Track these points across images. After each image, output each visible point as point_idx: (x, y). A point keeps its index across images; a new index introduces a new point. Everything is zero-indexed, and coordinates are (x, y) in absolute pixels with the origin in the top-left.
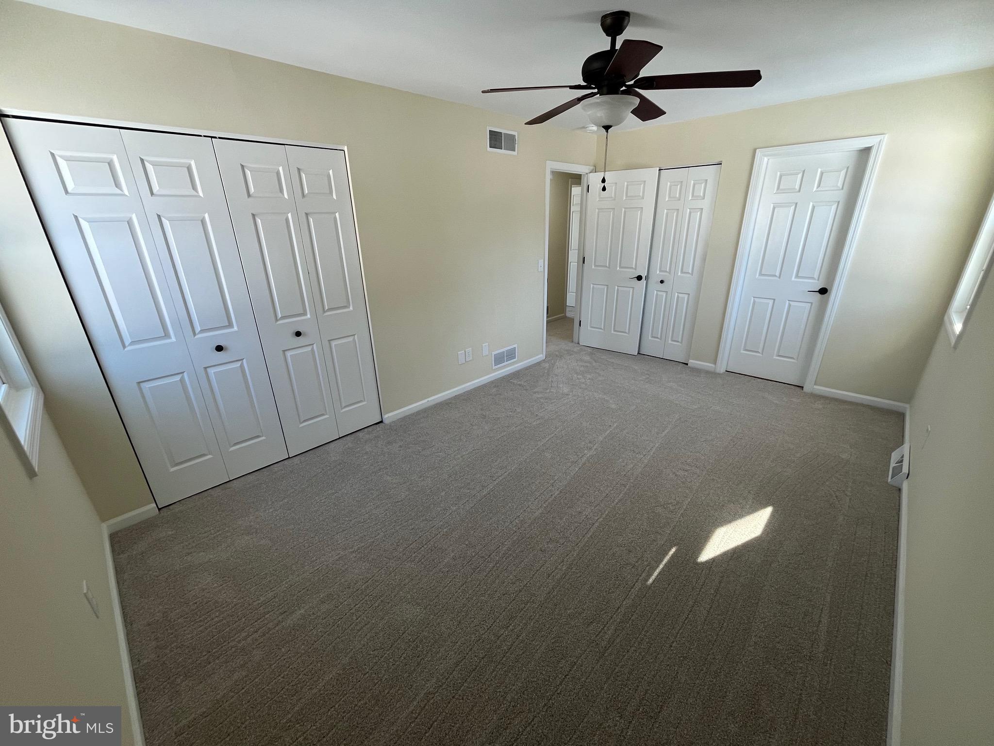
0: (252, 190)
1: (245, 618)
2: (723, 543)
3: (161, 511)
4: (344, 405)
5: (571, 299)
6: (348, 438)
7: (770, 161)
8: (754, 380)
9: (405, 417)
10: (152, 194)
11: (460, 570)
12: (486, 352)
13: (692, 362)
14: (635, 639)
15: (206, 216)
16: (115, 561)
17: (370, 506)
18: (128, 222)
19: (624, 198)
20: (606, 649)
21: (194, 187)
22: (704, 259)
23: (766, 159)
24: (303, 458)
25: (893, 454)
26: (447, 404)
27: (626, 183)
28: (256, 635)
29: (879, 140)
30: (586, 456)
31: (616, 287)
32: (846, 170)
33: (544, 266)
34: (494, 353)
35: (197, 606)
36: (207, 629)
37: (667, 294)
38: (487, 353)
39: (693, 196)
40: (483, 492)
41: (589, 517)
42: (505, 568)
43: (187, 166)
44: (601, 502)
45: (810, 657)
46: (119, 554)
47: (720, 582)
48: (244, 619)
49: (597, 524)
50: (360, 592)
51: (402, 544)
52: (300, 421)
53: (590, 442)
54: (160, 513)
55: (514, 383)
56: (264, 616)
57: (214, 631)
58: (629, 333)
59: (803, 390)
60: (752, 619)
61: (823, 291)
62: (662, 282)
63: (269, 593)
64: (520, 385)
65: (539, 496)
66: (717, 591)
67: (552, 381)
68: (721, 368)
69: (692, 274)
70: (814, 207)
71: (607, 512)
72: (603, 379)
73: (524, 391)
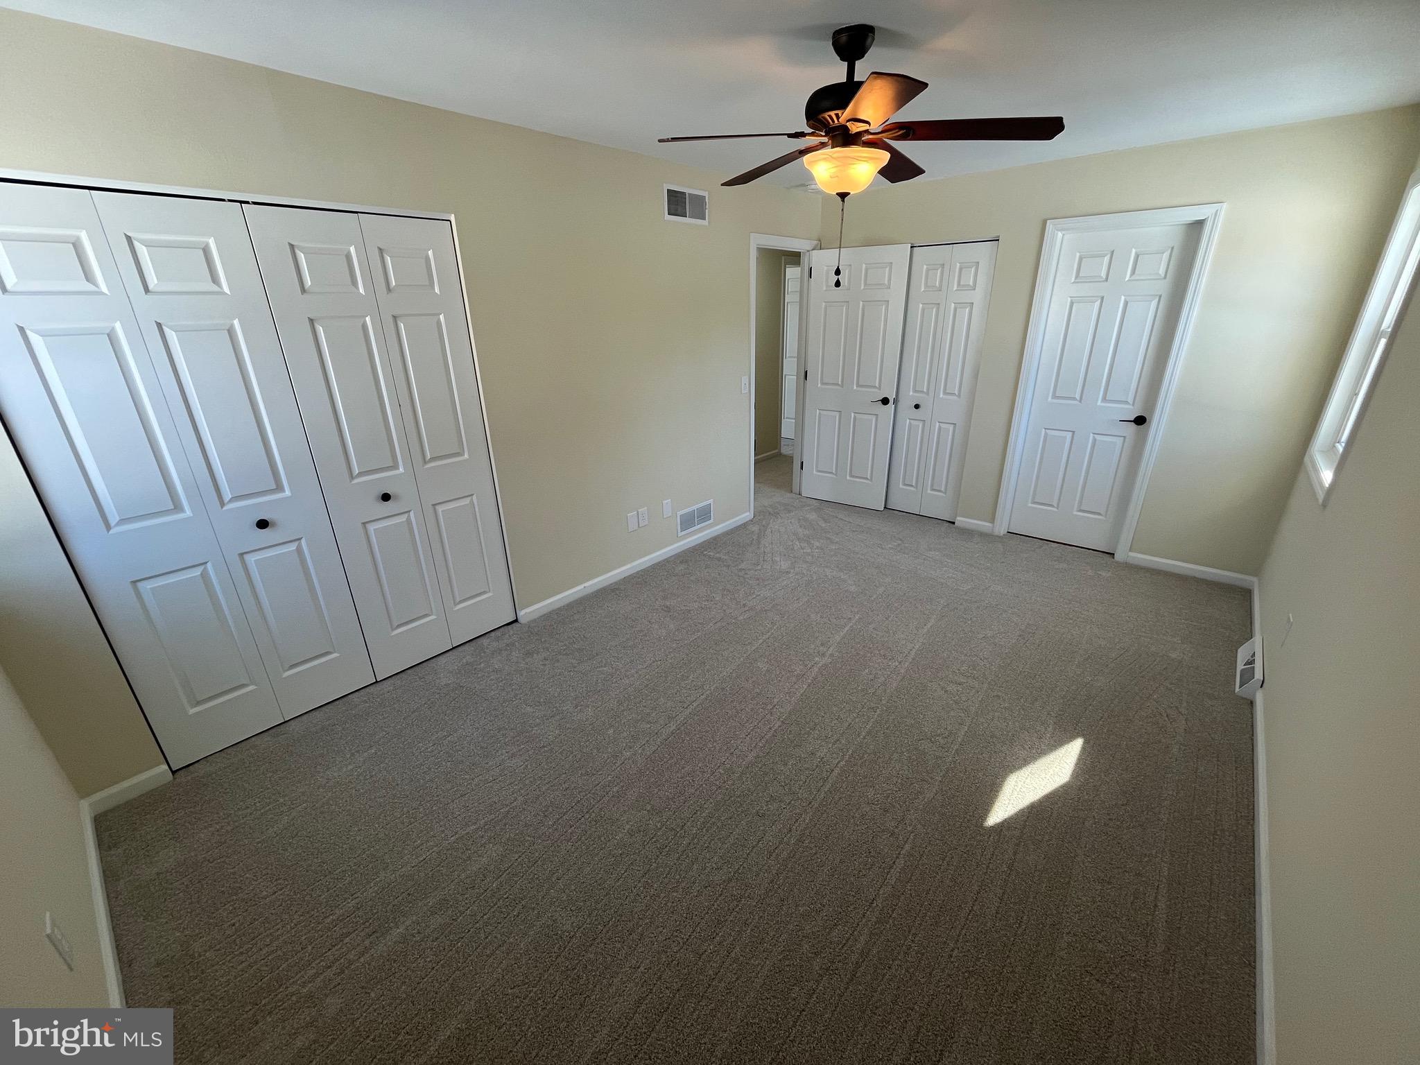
0: (308, 282)
1: (313, 945)
2: (1016, 793)
3: (176, 775)
4: (458, 600)
5: (787, 429)
6: (466, 647)
7: (1066, 237)
8: (1048, 544)
9: (550, 613)
10: (147, 290)
11: (639, 852)
12: (668, 512)
13: (960, 521)
14: (898, 948)
15: (236, 322)
16: (102, 859)
17: (502, 754)
18: (108, 335)
19: (862, 288)
20: (858, 965)
21: (215, 280)
22: (976, 376)
23: (1060, 234)
24: (399, 682)
25: (1239, 650)
26: (613, 591)
27: (864, 266)
28: (329, 973)
29: (1214, 211)
30: (818, 666)
31: (853, 414)
32: (1169, 251)
33: (750, 384)
34: (680, 513)
35: (236, 930)
36: (252, 967)
37: (924, 425)
38: (670, 514)
39: (959, 284)
40: (670, 727)
41: (825, 759)
42: (706, 845)
43: (203, 246)
44: (842, 736)
45: (1145, 962)
46: (110, 848)
47: (1015, 853)
48: (310, 948)
49: (837, 771)
50: (489, 893)
51: (551, 813)
52: (391, 625)
53: (822, 645)
54: (174, 779)
55: (709, 556)
56: (342, 941)
57: (262, 969)
58: (871, 480)
59: (1114, 558)
60: (1062, 908)
61: (1140, 421)
62: (917, 407)
63: (348, 903)
64: (719, 559)
65: (752, 730)
66: (1010, 867)
67: (765, 552)
68: (1001, 530)
69: (959, 396)
70: (1126, 303)
71: (850, 752)
72: (837, 547)
73: (725, 568)
